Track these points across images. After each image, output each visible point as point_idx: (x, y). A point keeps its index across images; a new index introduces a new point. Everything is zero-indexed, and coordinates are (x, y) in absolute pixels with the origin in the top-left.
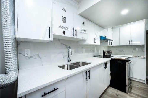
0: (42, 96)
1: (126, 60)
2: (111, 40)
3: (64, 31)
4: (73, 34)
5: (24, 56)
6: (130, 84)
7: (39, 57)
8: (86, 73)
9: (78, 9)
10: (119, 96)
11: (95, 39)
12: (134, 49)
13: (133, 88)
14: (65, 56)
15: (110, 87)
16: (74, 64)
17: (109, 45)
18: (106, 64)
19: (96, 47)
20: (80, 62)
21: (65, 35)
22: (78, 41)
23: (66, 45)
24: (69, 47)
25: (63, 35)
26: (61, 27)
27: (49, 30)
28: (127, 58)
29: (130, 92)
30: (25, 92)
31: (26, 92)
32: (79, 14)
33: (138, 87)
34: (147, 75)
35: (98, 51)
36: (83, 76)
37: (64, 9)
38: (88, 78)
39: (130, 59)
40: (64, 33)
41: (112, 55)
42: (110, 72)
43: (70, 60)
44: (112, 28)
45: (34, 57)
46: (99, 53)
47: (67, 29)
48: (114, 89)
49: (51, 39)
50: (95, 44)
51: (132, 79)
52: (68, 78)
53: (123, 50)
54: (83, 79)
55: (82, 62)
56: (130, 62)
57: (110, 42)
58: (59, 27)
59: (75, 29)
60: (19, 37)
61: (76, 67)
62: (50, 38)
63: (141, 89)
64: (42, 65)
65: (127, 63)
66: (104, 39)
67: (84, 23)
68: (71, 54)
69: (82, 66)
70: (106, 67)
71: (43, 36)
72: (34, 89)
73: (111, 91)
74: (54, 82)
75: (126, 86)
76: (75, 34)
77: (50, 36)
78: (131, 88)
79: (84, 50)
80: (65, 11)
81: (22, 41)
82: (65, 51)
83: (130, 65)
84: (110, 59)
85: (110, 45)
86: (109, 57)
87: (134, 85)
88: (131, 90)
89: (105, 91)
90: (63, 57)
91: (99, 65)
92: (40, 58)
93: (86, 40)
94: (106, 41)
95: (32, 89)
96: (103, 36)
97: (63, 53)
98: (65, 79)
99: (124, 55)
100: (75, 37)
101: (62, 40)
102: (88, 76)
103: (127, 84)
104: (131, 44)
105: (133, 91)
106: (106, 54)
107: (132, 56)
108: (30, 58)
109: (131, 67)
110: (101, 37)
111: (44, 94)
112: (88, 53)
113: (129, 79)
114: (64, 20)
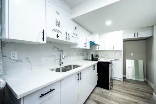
0: (40, 97)
1: (109, 62)
2: (99, 45)
3: (58, 35)
4: (66, 38)
5: (10, 59)
6: (112, 82)
7: (28, 61)
8: (79, 74)
9: (71, 14)
10: (104, 94)
11: (86, 44)
12: (115, 54)
13: (114, 85)
14: (57, 60)
15: (97, 87)
16: (66, 67)
17: (96, 49)
18: (94, 66)
19: (86, 51)
20: (71, 66)
21: (59, 38)
22: (69, 45)
23: (58, 49)
24: (62, 50)
25: (56, 38)
26: (55, 30)
27: (43, 32)
28: (110, 61)
29: (112, 89)
30: (24, 93)
31: (26, 93)
32: (72, 19)
33: (117, 84)
34: (123, 74)
35: (87, 55)
36: (76, 77)
37: (57, 13)
38: (80, 79)
39: (112, 62)
40: (58, 36)
41: (99, 59)
42: (97, 74)
43: (62, 64)
44: (99, 35)
45: (22, 61)
46: (89, 56)
47: (60, 32)
48: (100, 88)
49: (45, 42)
50: (85, 48)
51: (113, 78)
52: (62, 79)
53: (107, 55)
54: (76, 80)
55: (74, 65)
56: (112, 64)
57: (98, 46)
58: (53, 30)
59: (68, 33)
60: (9, 38)
61: (69, 70)
62: (43, 40)
63: (119, 85)
64: (32, 69)
65: (110, 65)
66: (92, 44)
67: (76, 28)
68: (64, 57)
69: (73, 68)
70: (94, 69)
71: (37, 39)
72: (34, 90)
73: (98, 90)
74: (51, 83)
75: (109, 84)
76: (68, 38)
77: (43, 39)
78: (112, 85)
79: (75, 53)
80: (59, 14)
81: (7, 42)
82: (57, 54)
83: (112, 67)
84: (98, 62)
85: (98, 49)
86: (96, 60)
87: (115, 83)
88: (112, 87)
89: (93, 91)
90: (55, 61)
91: (89, 67)
92: (30, 62)
93: (78, 44)
94: (94, 45)
95: (31, 91)
96: (92, 41)
97: (55, 56)
98: (61, 81)
99: (108, 58)
100: (68, 41)
101: (54, 42)
102: (80, 77)
103: (110, 83)
104: (113, 49)
105: (114, 88)
106: (94, 58)
107: (113, 59)
108: (17, 61)
109: (113, 68)
110: (90, 42)
111: (41, 95)
112: (78, 57)
113: (112, 79)
114: (58, 23)
